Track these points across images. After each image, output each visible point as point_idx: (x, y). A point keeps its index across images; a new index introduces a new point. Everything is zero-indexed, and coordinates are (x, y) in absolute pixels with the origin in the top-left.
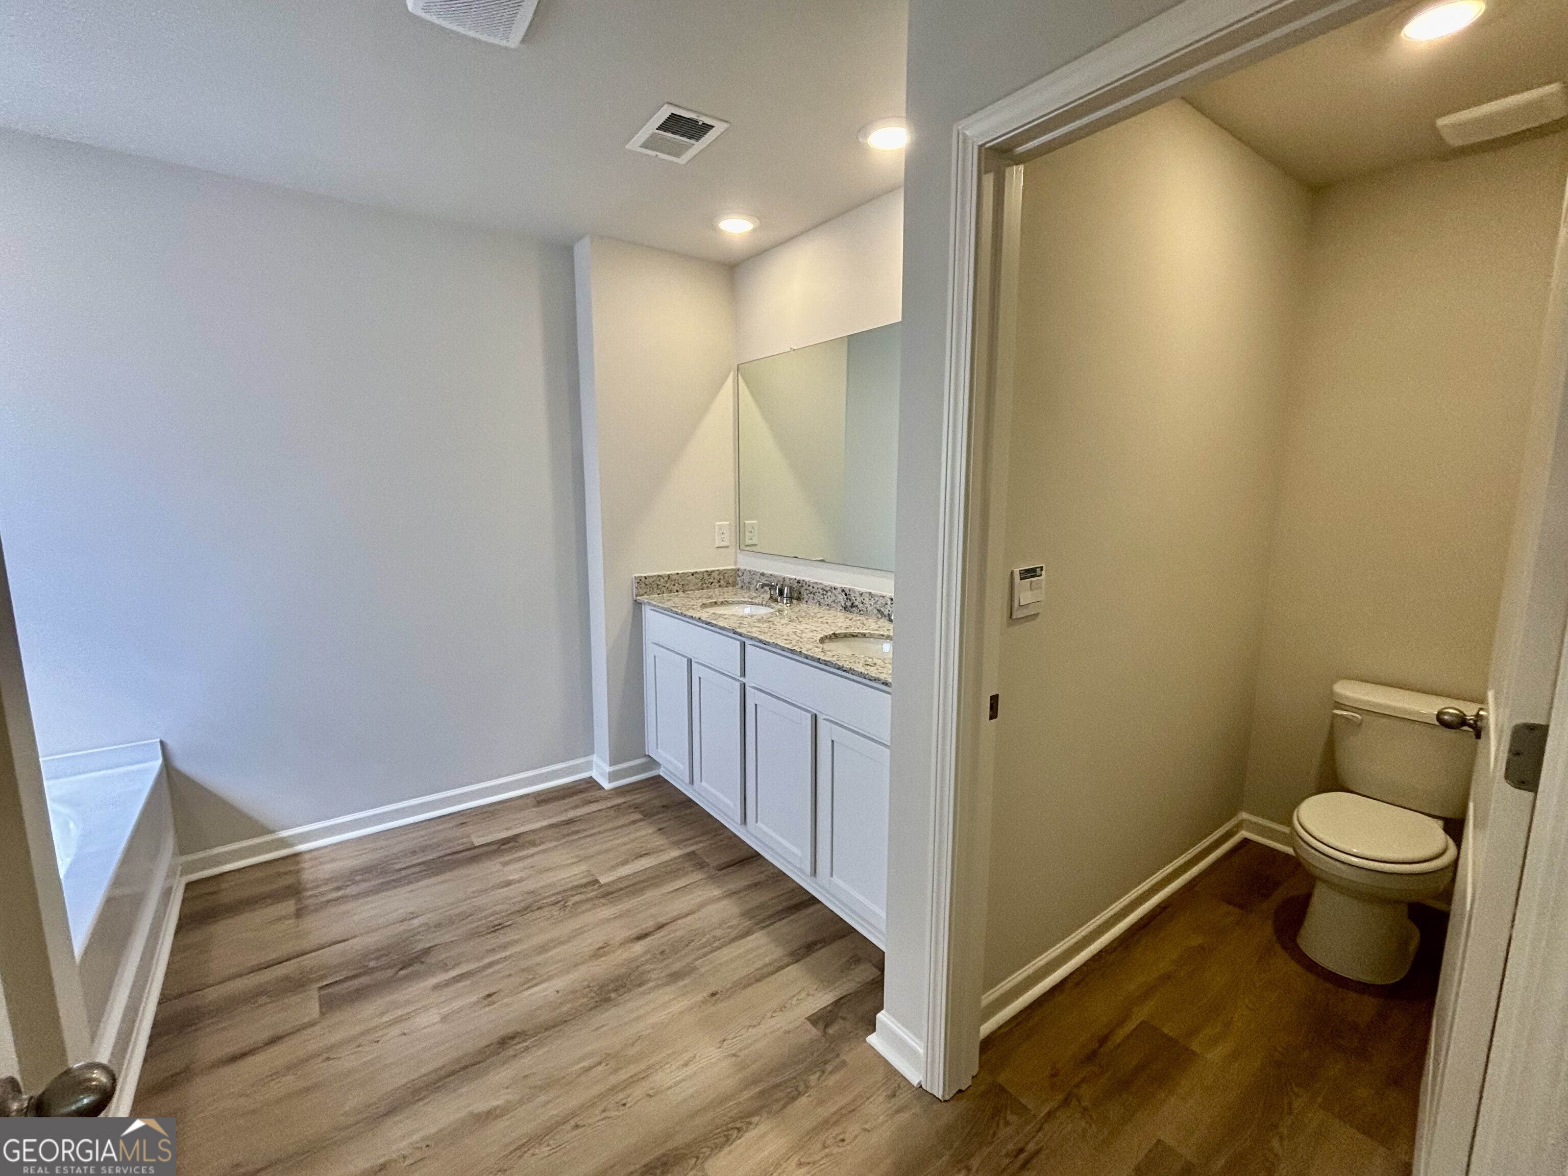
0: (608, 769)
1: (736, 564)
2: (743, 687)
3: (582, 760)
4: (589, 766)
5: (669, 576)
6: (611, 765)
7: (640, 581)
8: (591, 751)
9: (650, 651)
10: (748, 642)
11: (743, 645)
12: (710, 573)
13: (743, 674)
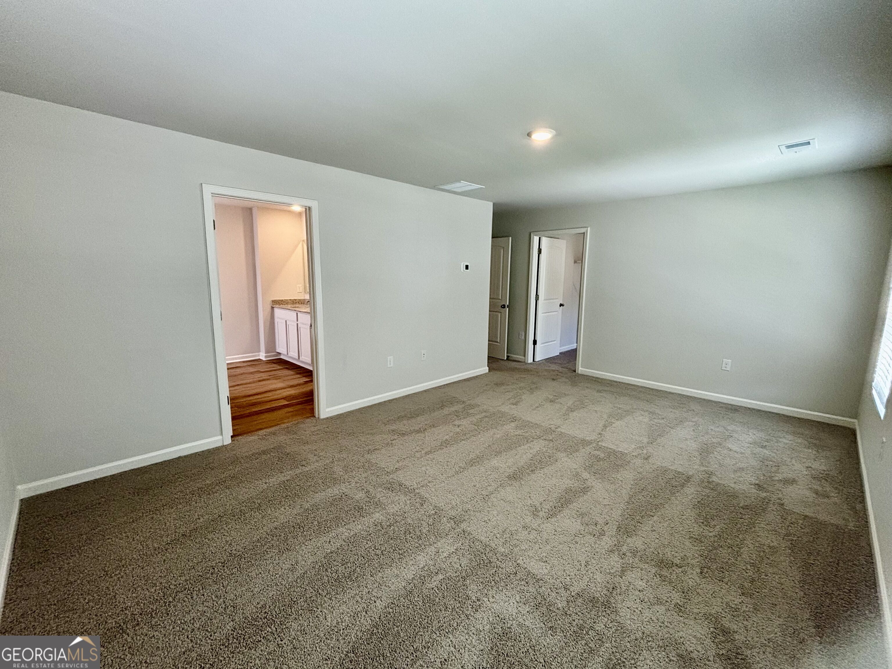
0: (264, 355)
1: (304, 297)
2: (297, 324)
3: (257, 354)
4: (259, 355)
5: (282, 300)
6: (266, 353)
7: (273, 301)
8: (259, 351)
9: (276, 320)
10: (298, 312)
11: (297, 314)
12: (295, 300)
13: (297, 321)
